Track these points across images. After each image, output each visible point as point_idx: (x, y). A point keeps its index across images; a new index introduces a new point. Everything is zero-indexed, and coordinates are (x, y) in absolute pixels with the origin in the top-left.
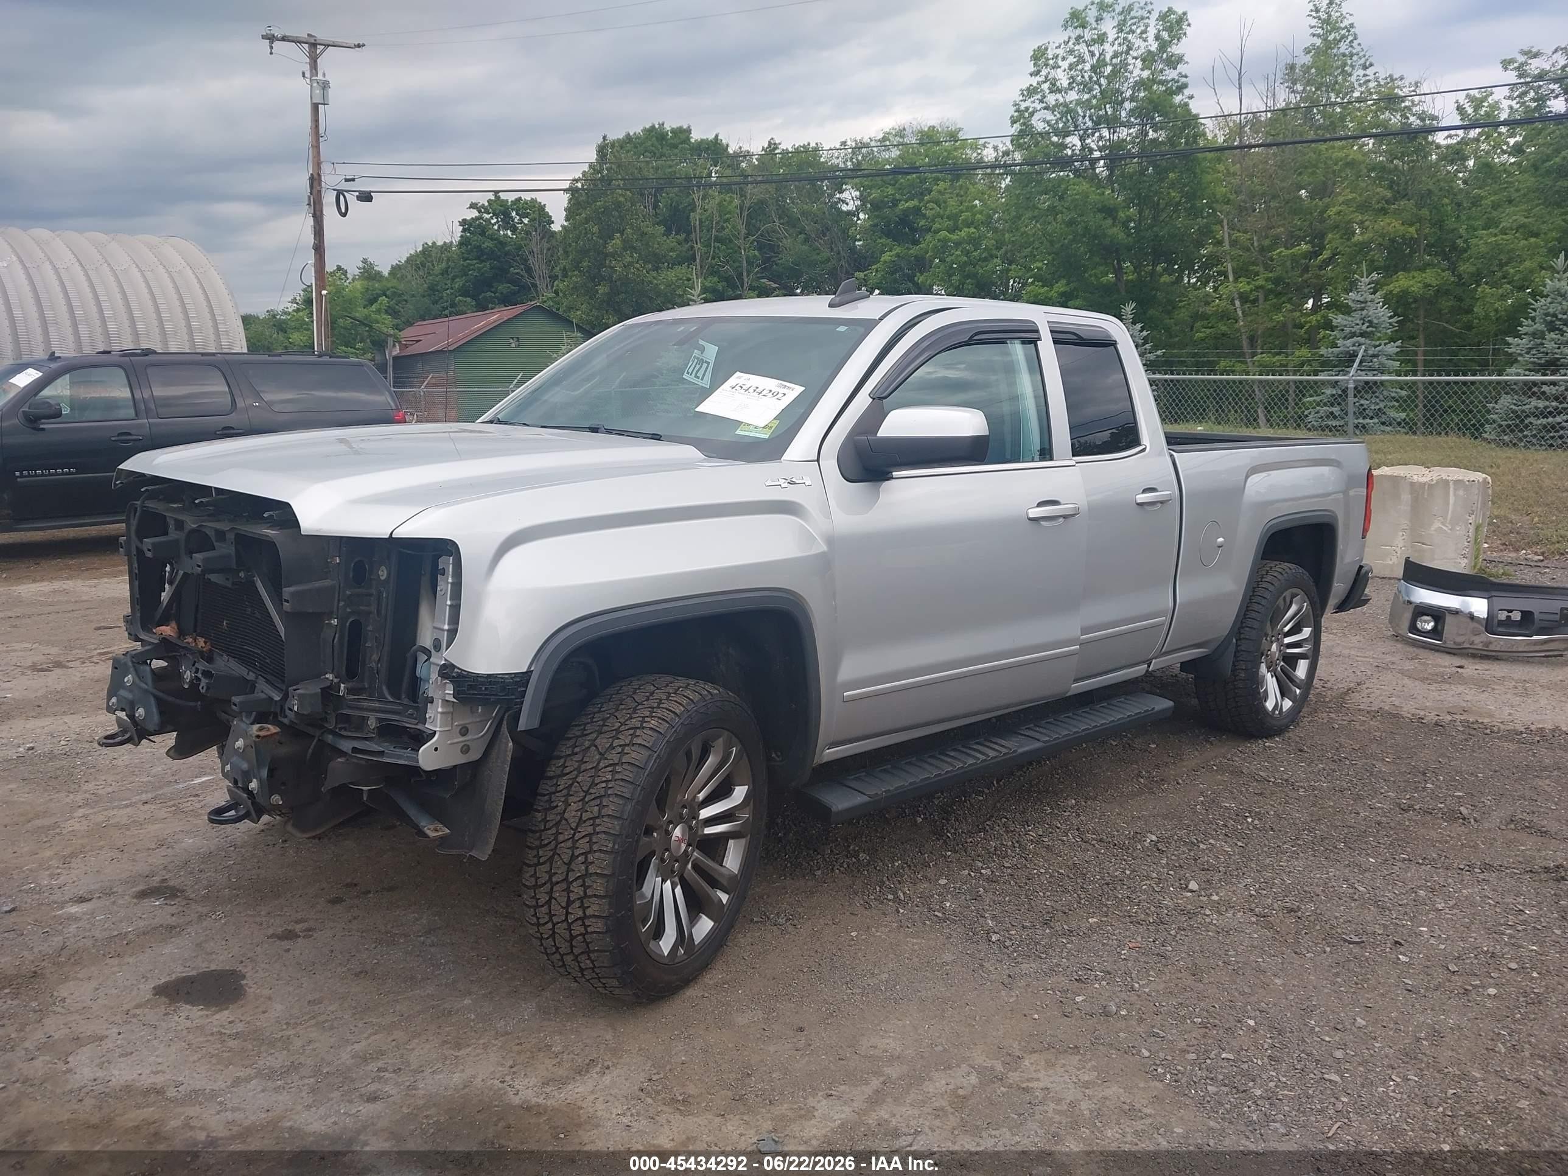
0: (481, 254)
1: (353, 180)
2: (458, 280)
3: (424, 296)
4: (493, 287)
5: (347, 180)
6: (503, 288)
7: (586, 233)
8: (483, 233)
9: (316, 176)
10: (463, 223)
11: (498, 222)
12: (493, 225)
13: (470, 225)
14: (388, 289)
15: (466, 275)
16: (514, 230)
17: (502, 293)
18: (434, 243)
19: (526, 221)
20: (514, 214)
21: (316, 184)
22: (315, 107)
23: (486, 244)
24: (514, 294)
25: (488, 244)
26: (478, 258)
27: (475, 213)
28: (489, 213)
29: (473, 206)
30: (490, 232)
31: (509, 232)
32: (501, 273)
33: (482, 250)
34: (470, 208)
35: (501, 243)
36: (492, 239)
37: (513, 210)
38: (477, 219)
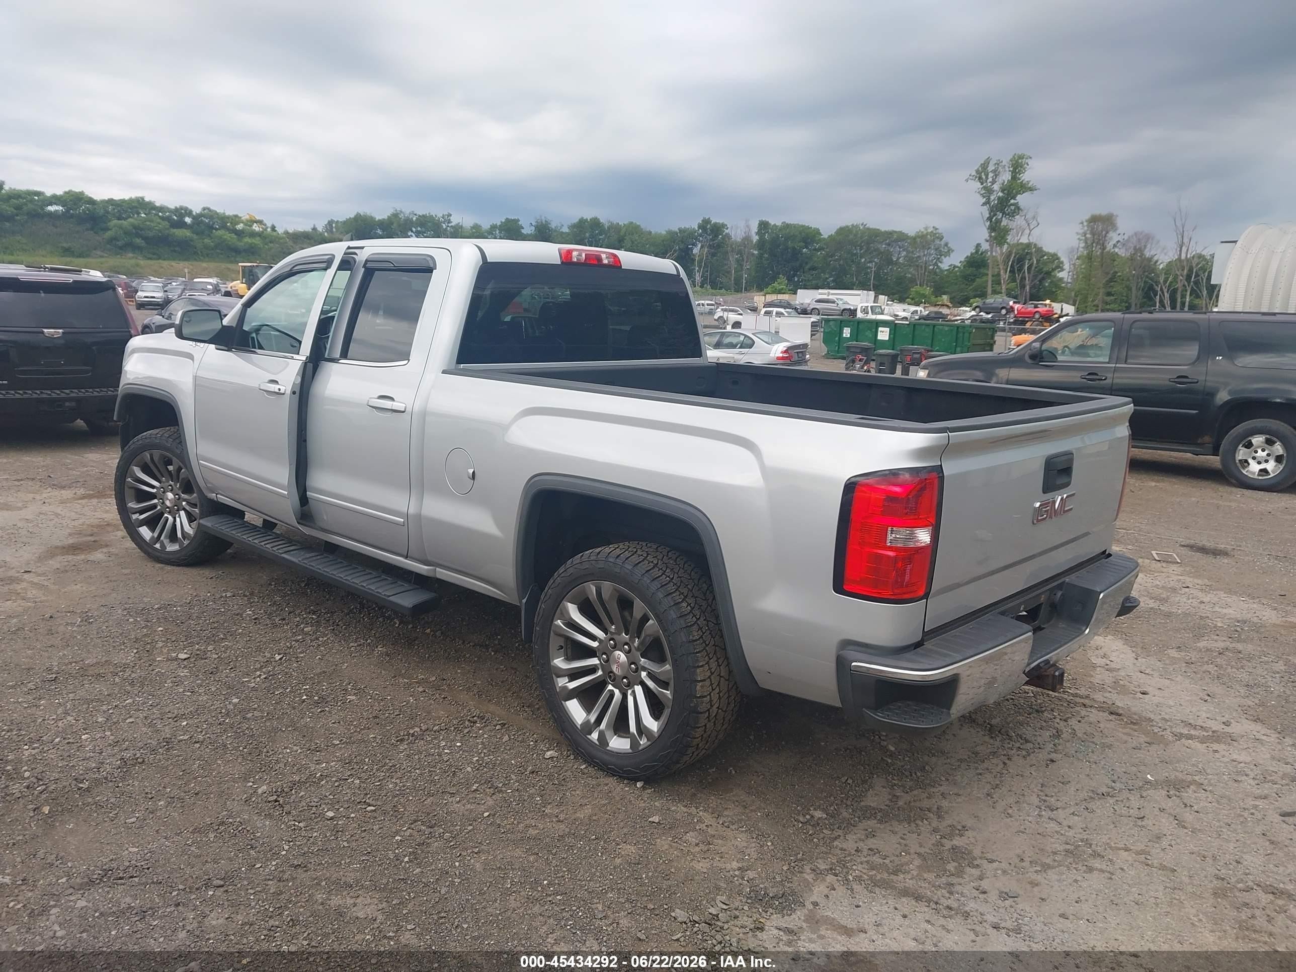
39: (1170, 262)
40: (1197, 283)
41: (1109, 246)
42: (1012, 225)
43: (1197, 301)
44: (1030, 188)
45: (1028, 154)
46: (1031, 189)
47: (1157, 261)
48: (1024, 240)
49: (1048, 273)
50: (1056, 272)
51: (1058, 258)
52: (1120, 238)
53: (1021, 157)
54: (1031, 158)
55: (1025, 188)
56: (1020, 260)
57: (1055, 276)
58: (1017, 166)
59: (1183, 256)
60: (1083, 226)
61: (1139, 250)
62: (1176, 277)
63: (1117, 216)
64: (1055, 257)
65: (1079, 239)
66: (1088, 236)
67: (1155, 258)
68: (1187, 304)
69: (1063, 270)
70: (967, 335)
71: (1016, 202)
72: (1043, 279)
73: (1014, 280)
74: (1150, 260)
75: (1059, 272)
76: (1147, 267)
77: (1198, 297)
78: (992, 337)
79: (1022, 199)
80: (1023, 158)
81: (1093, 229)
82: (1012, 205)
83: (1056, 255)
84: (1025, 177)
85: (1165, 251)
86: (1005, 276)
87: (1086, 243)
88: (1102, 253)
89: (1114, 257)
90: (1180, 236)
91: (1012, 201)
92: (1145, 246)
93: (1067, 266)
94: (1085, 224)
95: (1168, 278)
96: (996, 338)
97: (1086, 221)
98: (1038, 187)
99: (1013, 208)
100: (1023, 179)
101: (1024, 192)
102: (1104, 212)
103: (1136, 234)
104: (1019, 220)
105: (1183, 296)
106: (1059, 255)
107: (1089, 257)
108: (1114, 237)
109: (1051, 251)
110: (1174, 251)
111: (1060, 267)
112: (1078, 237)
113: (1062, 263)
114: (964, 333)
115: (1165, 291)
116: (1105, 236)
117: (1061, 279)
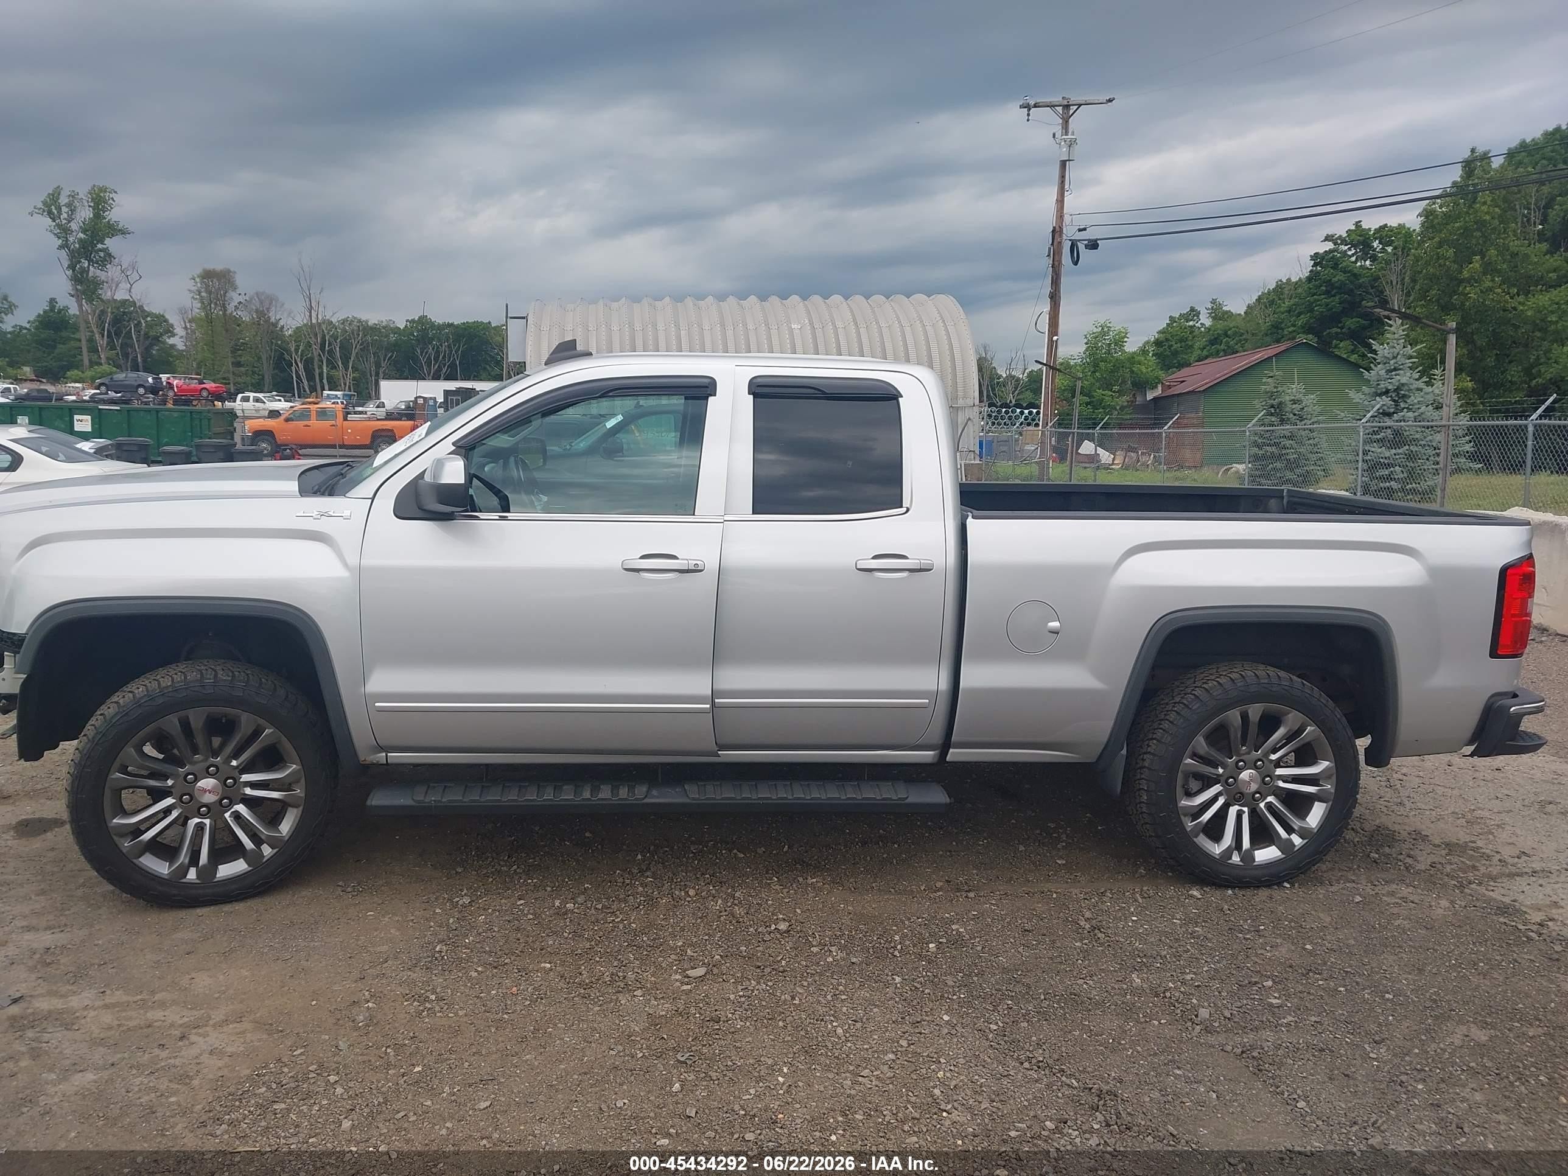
0: (1331, 289)
1: (1085, 229)
2: (1302, 316)
3: (1267, 335)
4: (1341, 322)
5: (1080, 230)
6: (1351, 323)
7: (1438, 258)
8: (1335, 267)
9: (1058, 229)
10: (1315, 257)
11: (1356, 253)
12: (1351, 256)
13: (1323, 258)
14: (1230, 329)
15: (1312, 311)
16: (1374, 259)
17: (1349, 328)
18: (1289, 280)
19: (1389, 249)
20: (1376, 244)
21: (1057, 236)
22: (1063, 164)
23: (1337, 277)
24: (1364, 328)
25: (1340, 277)
26: (1327, 292)
27: (1330, 246)
28: (1346, 245)
29: (1328, 238)
30: (1345, 264)
31: (1368, 263)
32: (1351, 307)
33: (1332, 285)
34: (1325, 240)
35: (1355, 275)
36: (1345, 272)
37: (1376, 239)
38: (1331, 251)
39: (297, 328)
40: (331, 352)
41: (230, 308)
42: (102, 275)
43: (333, 372)
44: (120, 230)
45: (110, 185)
46: (123, 232)
47: (283, 327)
48: (120, 295)
49: (157, 339)
50: (164, 337)
51: (166, 321)
52: (241, 299)
53: (104, 190)
54: (116, 192)
55: (113, 230)
56: (117, 321)
57: (164, 343)
58: (100, 201)
59: (314, 321)
60: (196, 283)
61: (261, 314)
62: (309, 345)
63: (235, 272)
64: (161, 319)
65: (193, 297)
66: (203, 294)
67: (281, 323)
68: (325, 375)
69: (174, 335)
70: (205, 422)
71: (105, 246)
72: (151, 345)
73: (113, 348)
74: (275, 325)
75: (169, 337)
76: (273, 331)
77: (334, 368)
78: (232, 425)
79: (112, 244)
80: (105, 192)
81: (207, 286)
82: (101, 250)
83: (163, 316)
84: (114, 215)
85: (292, 315)
86: (102, 342)
87: (203, 303)
88: (225, 314)
89: (238, 321)
90: (307, 300)
91: (100, 246)
92: (268, 310)
93: (179, 331)
94: (198, 280)
95: (298, 346)
96: (235, 425)
97: (198, 277)
98: (131, 229)
99: (102, 254)
100: (109, 218)
101: (113, 235)
102: (219, 267)
103: (257, 294)
104: (112, 272)
105: (320, 367)
106: (167, 317)
107: (209, 320)
108: (235, 298)
109: (156, 311)
110: (303, 315)
111: (170, 331)
112: (192, 295)
113: (172, 326)
114: (201, 420)
115: (298, 360)
116: (225, 296)
117: (173, 346)
